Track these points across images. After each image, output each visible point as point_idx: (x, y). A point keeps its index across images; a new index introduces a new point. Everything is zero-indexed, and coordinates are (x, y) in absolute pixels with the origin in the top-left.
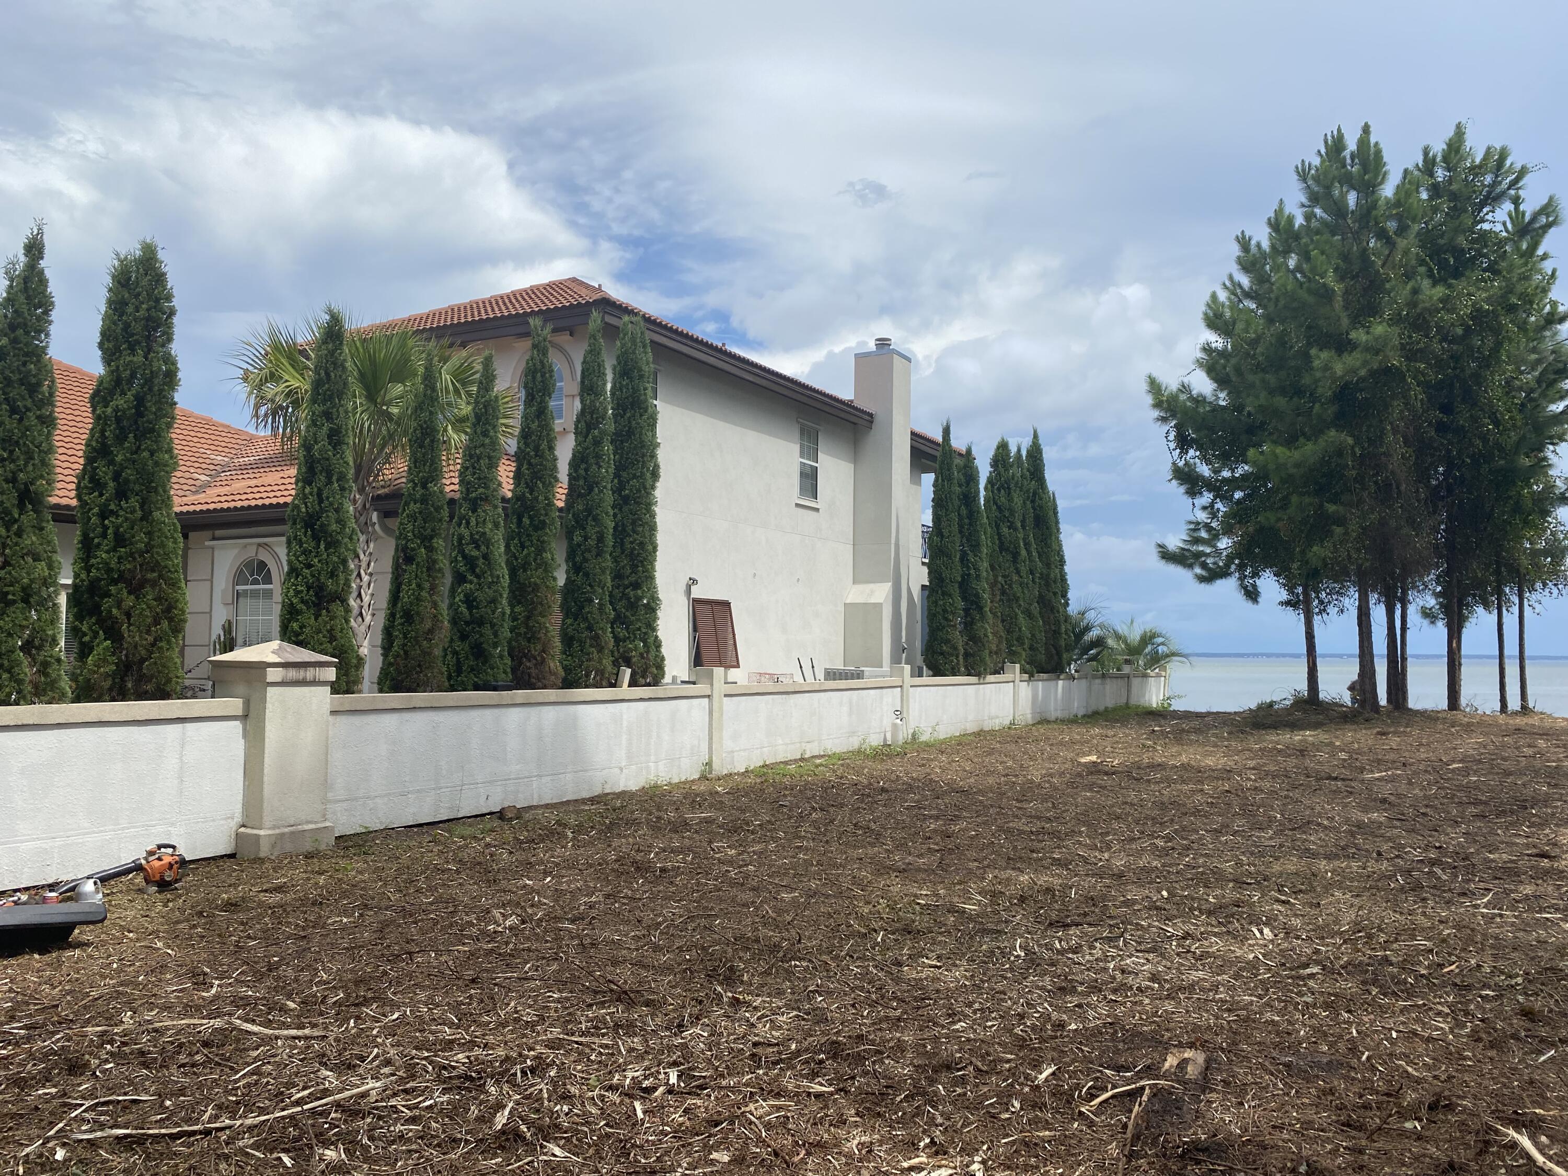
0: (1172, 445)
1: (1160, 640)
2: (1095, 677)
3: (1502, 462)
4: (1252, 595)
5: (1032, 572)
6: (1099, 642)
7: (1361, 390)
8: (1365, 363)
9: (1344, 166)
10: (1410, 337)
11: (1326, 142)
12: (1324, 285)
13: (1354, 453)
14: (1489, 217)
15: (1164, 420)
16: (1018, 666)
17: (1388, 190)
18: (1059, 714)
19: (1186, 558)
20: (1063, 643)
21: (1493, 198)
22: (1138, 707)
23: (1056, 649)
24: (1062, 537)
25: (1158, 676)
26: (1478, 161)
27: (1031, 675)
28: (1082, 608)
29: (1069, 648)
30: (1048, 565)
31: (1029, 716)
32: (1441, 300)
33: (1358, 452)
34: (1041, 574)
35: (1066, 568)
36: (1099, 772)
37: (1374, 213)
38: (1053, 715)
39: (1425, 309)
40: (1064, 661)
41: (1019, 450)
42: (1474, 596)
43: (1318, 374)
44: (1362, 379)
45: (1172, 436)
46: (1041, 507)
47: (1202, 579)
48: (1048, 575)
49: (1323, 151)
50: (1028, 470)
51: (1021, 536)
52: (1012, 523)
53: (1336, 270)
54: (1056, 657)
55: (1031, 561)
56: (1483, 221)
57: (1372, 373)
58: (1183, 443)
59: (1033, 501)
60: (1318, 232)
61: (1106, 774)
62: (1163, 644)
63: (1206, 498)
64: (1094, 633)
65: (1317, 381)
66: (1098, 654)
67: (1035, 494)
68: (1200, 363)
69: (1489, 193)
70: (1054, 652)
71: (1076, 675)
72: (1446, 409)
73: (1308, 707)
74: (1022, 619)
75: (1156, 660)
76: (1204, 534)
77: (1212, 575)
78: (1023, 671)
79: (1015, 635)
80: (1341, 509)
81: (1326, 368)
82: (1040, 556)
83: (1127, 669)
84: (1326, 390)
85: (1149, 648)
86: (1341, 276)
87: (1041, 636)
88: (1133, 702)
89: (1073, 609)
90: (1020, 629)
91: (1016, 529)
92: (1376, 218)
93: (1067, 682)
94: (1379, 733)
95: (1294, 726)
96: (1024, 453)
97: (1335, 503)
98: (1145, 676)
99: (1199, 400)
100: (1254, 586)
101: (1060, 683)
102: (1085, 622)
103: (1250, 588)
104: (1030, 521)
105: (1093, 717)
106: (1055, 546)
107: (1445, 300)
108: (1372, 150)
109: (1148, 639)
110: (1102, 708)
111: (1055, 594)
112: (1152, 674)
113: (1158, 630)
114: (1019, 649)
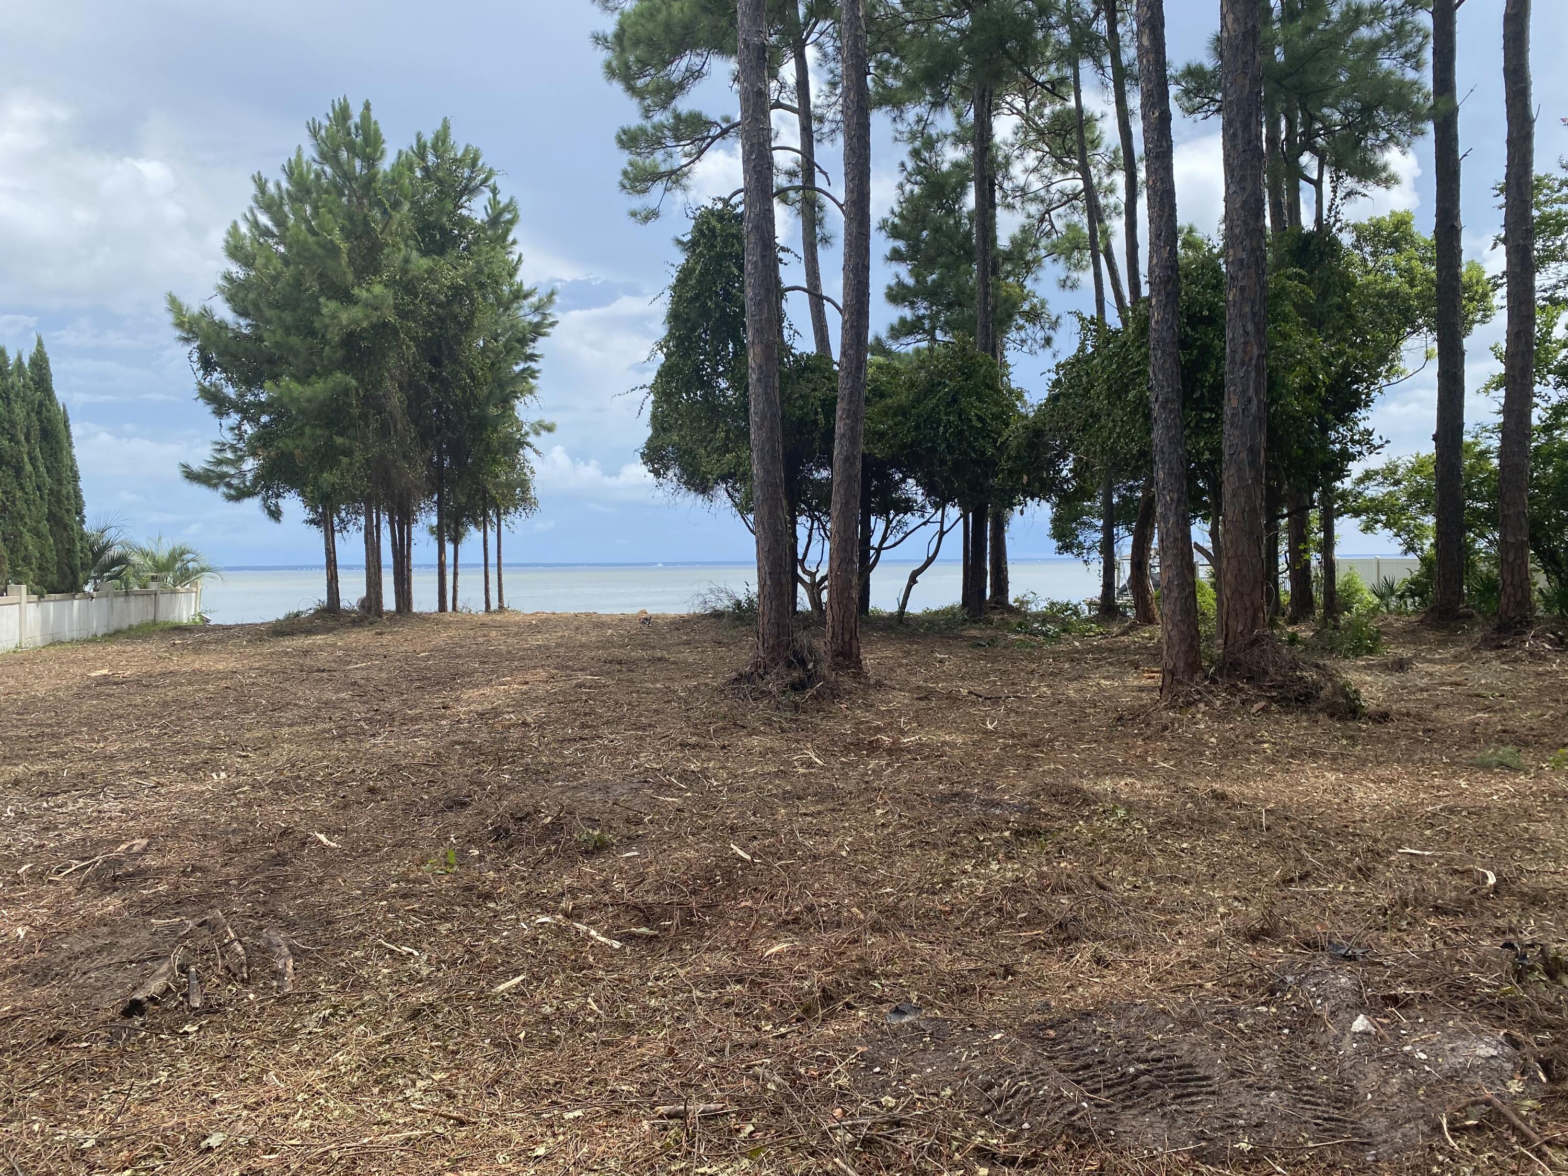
0: (196, 366)
1: (191, 556)
2: (117, 595)
3: (476, 411)
4: (275, 514)
5: (39, 489)
6: (121, 560)
7: (364, 339)
8: (367, 317)
9: (349, 134)
10: (403, 299)
11: (334, 108)
12: (331, 241)
13: (357, 393)
14: (467, 204)
15: (187, 340)
16: (24, 587)
17: (386, 165)
18: (75, 635)
19: (211, 478)
20: (78, 562)
21: (470, 190)
22: (166, 623)
23: (71, 568)
24: (75, 451)
25: (189, 591)
26: (459, 155)
27: (41, 596)
28: (102, 526)
29: (85, 567)
30: (59, 482)
31: (39, 638)
32: (426, 271)
33: (361, 393)
34: (51, 490)
35: (81, 484)
36: (108, 683)
37: (373, 185)
38: (67, 636)
39: (414, 277)
40: (81, 581)
41: (20, 358)
42: (468, 517)
43: (327, 321)
44: (364, 330)
45: (195, 357)
46: (49, 420)
47: (230, 498)
48: (59, 492)
49: (331, 115)
50: (32, 379)
51: (25, 449)
52: (13, 436)
53: (342, 229)
54: (70, 577)
55: (38, 476)
56: (462, 207)
57: (373, 326)
58: (207, 365)
59: (39, 413)
60: (327, 192)
61: (116, 683)
62: (193, 560)
63: (234, 418)
64: (115, 551)
65: (326, 327)
66: (121, 571)
67: (41, 404)
68: (221, 290)
69: (467, 185)
70: (68, 571)
71: (95, 594)
72: (436, 362)
73: (327, 615)
74: (28, 537)
75: (186, 576)
76: (229, 455)
77: (240, 495)
78: (31, 591)
79: (22, 554)
80: (347, 442)
81: (334, 316)
82: (48, 471)
83: (153, 586)
84: (334, 336)
85: (178, 565)
86: (348, 235)
87: (52, 556)
88: (161, 618)
89: (89, 527)
90: (26, 549)
91: (18, 442)
92: (374, 189)
93: (83, 602)
94: (377, 634)
95: (309, 632)
96: (26, 362)
97: (342, 436)
98: (174, 592)
99: (222, 326)
100: (277, 505)
101: (76, 602)
102: (105, 540)
103: (273, 508)
104: (35, 433)
105: (114, 635)
106: (67, 461)
107: (430, 271)
108: (373, 127)
109: (176, 556)
110: (125, 626)
111: (68, 511)
112: (182, 590)
113: (188, 547)
114: (25, 569)
